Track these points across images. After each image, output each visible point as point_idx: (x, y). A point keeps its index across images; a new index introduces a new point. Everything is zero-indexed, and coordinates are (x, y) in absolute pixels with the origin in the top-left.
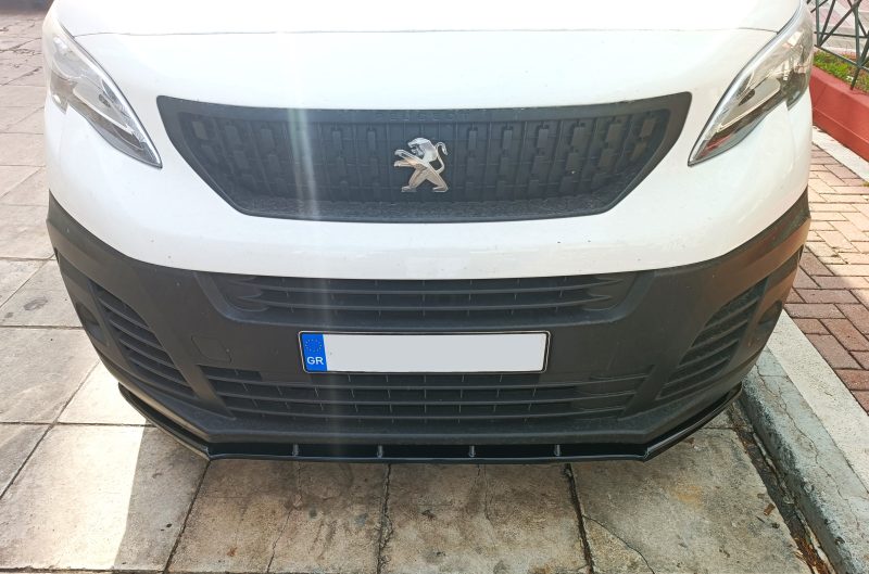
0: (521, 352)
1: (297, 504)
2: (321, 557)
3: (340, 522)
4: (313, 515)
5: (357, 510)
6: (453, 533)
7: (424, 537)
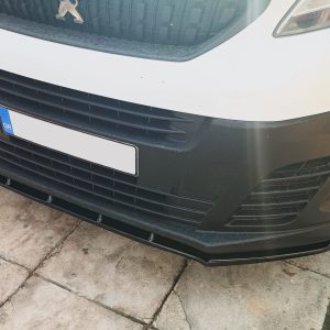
0: (119, 157)
1: (22, 218)
2: (12, 250)
3: (36, 235)
4: (26, 226)
5: (50, 233)
6: (90, 267)
7: (73, 263)
